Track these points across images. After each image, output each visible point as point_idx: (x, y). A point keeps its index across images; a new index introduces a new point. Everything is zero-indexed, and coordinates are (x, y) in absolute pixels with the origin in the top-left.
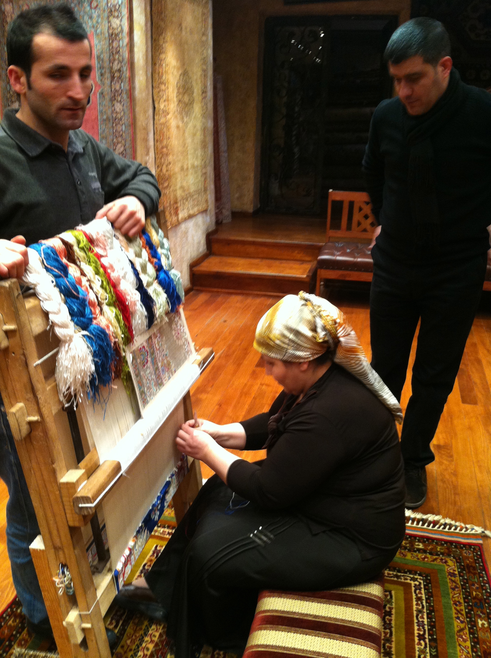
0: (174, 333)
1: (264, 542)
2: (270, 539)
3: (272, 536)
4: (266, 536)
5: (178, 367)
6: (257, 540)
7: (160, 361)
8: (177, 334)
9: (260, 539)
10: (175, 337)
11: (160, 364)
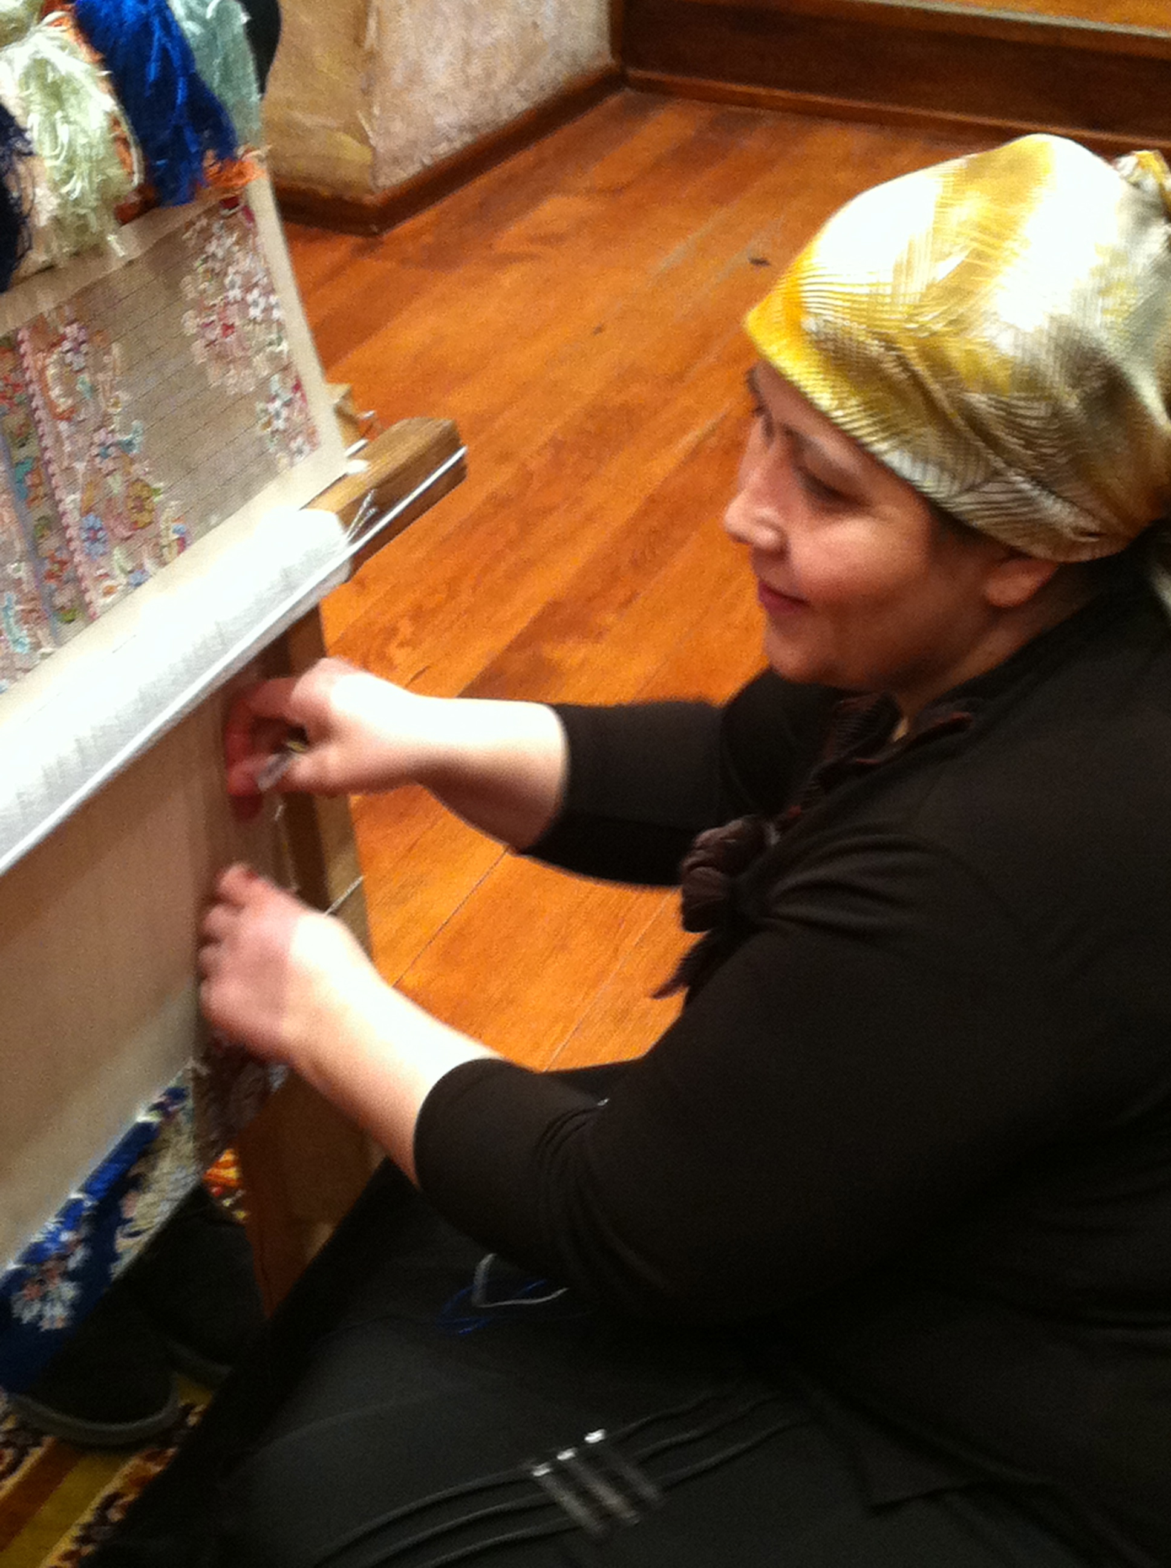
0: (191, 322)
1: (606, 1515)
2: (637, 1502)
3: (649, 1491)
4: (617, 1482)
5: (204, 517)
6: (568, 1500)
7: (72, 485)
8: (216, 333)
9: (585, 1495)
10: (198, 345)
11: (70, 501)
